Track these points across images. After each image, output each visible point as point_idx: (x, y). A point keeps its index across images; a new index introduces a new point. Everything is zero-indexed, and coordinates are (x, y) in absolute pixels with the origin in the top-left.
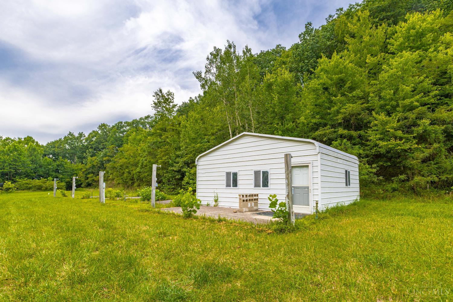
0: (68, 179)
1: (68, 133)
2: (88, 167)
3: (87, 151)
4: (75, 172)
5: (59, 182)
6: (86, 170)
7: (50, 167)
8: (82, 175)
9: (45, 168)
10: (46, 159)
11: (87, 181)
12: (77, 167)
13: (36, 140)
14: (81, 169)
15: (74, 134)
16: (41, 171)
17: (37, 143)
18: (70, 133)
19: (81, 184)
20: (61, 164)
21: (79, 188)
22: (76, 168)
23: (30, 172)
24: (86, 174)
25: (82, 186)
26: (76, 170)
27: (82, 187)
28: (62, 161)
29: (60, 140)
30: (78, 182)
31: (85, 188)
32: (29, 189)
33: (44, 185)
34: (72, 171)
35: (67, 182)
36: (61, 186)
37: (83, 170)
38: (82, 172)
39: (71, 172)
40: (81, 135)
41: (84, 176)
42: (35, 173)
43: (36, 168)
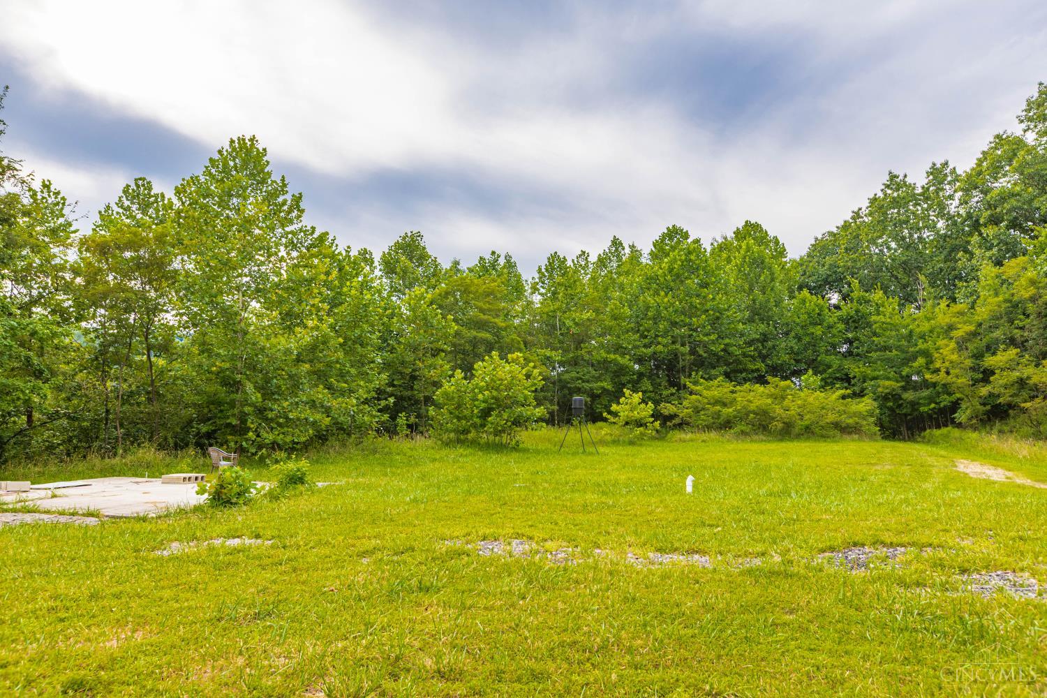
0: (887, 383)
1: (885, 179)
2: (982, 313)
3: (975, 239)
4: (921, 345)
5: (844, 397)
6: (974, 334)
7: (818, 330)
8: (954, 357)
9: (800, 339)
10: (804, 302)
11: (984, 391)
12: (929, 320)
13: (771, 234)
14: (951, 328)
15: (909, 180)
16: (784, 348)
17: (777, 242)
18: (893, 177)
19: (955, 406)
20: (857, 311)
21: (944, 430)
22: (926, 327)
23: (744, 355)
24: (978, 356)
25: (961, 416)
26: (922, 337)
27: (959, 425)
28: (861, 301)
29: (857, 215)
30: (938, 394)
31: (975, 429)
32: (726, 425)
33: (778, 410)
34: (904, 343)
35: (885, 398)
36: (855, 414)
37: (957, 334)
38: (953, 345)
39: (898, 348)
40: (938, 174)
41: (969, 362)
42: (763, 358)
43: (765, 338)
